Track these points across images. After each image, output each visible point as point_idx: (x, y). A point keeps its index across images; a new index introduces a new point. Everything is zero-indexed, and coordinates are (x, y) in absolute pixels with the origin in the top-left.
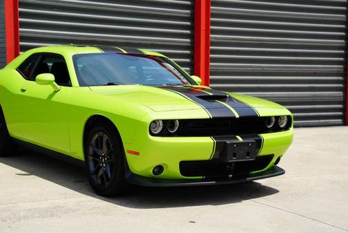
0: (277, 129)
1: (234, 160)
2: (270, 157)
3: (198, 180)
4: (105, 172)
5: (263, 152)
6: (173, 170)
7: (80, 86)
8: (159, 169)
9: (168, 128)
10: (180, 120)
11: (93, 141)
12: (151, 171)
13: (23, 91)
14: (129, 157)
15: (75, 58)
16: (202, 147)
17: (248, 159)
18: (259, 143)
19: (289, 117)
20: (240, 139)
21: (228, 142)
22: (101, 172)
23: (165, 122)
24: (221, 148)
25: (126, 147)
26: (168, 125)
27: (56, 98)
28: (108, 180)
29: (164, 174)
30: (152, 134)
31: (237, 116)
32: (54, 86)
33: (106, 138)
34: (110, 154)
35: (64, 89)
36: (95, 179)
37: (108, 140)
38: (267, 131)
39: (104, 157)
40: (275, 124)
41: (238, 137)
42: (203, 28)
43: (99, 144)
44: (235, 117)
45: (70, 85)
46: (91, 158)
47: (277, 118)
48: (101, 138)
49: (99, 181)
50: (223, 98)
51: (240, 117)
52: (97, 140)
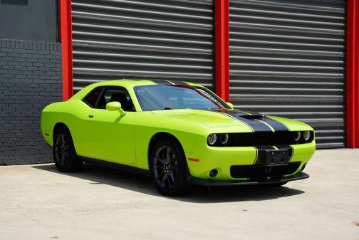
0: (302, 141)
1: (272, 164)
2: (298, 164)
3: (243, 181)
4: (169, 177)
5: (293, 159)
6: (225, 173)
7: (143, 110)
8: (214, 172)
9: (221, 140)
10: (229, 134)
11: (157, 154)
12: (208, 174)
13: (91, 117)
14: (190, 164)
15: (136, 89)
16: (247, 155)
17: (283, 164)
18: (290, 152)
19: (311, 132)
20: (277, 149)
21: (267, 151)
22: (165, 177)
23: (218, 135)
24: (261, 156)
25: (188, 156)
26: (221, 138)
27: (123, 121)
28: (172, 183)
29: (218, 176)
30: (209, 145)
31: (273, 131)
32: (120, 112)
33: (169, 150)
34: (172, 162)
35: (129, 114)
36: (160, 183)
37: (171, 151)
38: (295, 143)
39: (167, 165)
40: (301, 138)
41: (274, 147)
42: (223, 64)
43: (163, 155)
44: (271, 131)
45: (134, 110)
46: (156, 167)
47: (303, 132)
48: (165, 151)
49: (163, 185)
50: (260, 117)
51: (276, 132)
52: (161, 153)
